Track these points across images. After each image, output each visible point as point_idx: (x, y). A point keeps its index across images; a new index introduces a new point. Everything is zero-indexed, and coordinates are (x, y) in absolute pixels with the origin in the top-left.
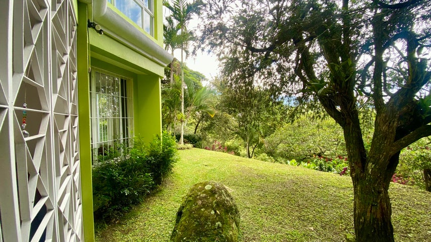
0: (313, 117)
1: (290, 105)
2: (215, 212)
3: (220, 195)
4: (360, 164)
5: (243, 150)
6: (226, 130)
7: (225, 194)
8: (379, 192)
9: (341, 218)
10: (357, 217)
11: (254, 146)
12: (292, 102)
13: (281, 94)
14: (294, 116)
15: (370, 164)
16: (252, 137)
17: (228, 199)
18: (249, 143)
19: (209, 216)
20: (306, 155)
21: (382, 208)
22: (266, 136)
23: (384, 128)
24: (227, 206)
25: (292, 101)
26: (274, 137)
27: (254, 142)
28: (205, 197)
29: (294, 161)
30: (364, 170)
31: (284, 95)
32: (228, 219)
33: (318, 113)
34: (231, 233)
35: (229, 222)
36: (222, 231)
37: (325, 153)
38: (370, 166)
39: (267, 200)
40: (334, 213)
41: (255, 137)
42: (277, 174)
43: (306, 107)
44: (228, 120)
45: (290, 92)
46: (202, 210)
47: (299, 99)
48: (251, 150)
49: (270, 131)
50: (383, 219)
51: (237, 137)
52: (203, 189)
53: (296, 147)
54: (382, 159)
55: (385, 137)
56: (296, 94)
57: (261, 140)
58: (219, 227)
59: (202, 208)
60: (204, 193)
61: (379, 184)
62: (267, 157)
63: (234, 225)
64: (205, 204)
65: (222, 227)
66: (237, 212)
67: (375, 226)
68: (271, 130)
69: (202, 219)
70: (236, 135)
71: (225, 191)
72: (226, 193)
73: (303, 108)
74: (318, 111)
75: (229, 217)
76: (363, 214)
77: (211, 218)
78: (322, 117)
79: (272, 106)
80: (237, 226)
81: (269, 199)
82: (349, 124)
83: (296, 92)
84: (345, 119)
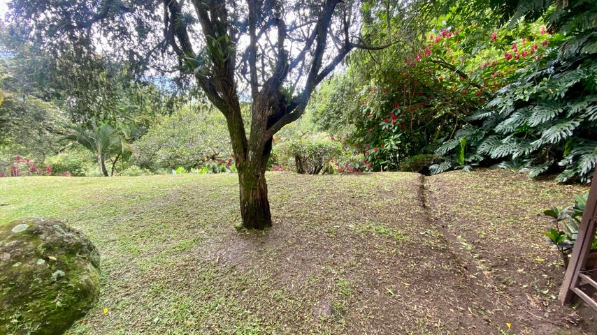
0: (199, 108)
1: (165, 88)
2: (47, 259)
3: (52, 232)
4: (243, 154)
5: (90, 169)
6: (41, 133)
7: (61, 229)
8: (258, 176)
9: (232, 213)
10: (242, 203)
11: (114, 159)
12: (168, 84)
13: (148, 69)
14: (172, 104)
15: (250, 152)
16: (106, 144)
17: (70, 234)
18: (102, 155)
19: (35, 270)
20: (197, 161)
21: (261, 190)
22: (134, 139)
23: (259, 116)
24: (69, 246)
25: (167, 82)
26: (148, 140)
27: (112, 152)
28: (17, 245)
29: (181, 169)
30: (245, 158)
31: (152, 71)
32: (76, 262)
33: (204, 102)
34: (86, 277)
35: (78, 265)
36: (68, 280)
37: (220, 155)
38: (250, 153)
39: (144, 222)
40: (225, 211)
41: (114, 141)
42: (157, 187)
43: (187, 93)
44: (45, 113)
45: (162, 68)
46: (16, 265)
47: (177, 80)
48: (109, 166)
49: (139, 131)
50: (262, 198)
51: (73, 146)
52: (9, 235)
53: (182, 150)
54: (259, 146)
55: (260, 125)
56: (171, 72)
57: (125, 146)
58: (59, 277)
59: (14, 263)
60: (12, 239)
61: (257, 169)
62: (140, 171)
63: (89, 266)
64: (21, 256)
65: (66, 275)
66: (91, 248)
67: (256, 206)
68: (142, 131)
69: (20, 279)
70: (71, 144)
71: (61, 226)
72: (64, 228)
73: (185, 94)
74: (203, 100)
75: (78, 259)
76: (247, 199)
77: (40, 270)
78: (209, 107)
79: (136, 87)
80: (96, 267)
81: (147, 219)
82: (231, 112)
83: (171, 69)
84: (228, 107)
